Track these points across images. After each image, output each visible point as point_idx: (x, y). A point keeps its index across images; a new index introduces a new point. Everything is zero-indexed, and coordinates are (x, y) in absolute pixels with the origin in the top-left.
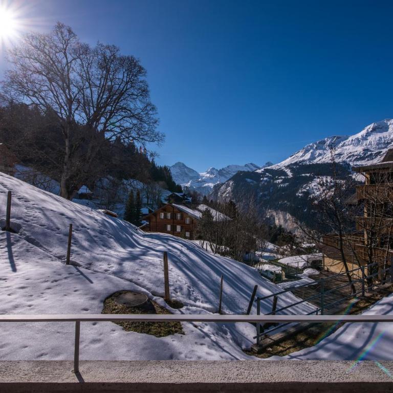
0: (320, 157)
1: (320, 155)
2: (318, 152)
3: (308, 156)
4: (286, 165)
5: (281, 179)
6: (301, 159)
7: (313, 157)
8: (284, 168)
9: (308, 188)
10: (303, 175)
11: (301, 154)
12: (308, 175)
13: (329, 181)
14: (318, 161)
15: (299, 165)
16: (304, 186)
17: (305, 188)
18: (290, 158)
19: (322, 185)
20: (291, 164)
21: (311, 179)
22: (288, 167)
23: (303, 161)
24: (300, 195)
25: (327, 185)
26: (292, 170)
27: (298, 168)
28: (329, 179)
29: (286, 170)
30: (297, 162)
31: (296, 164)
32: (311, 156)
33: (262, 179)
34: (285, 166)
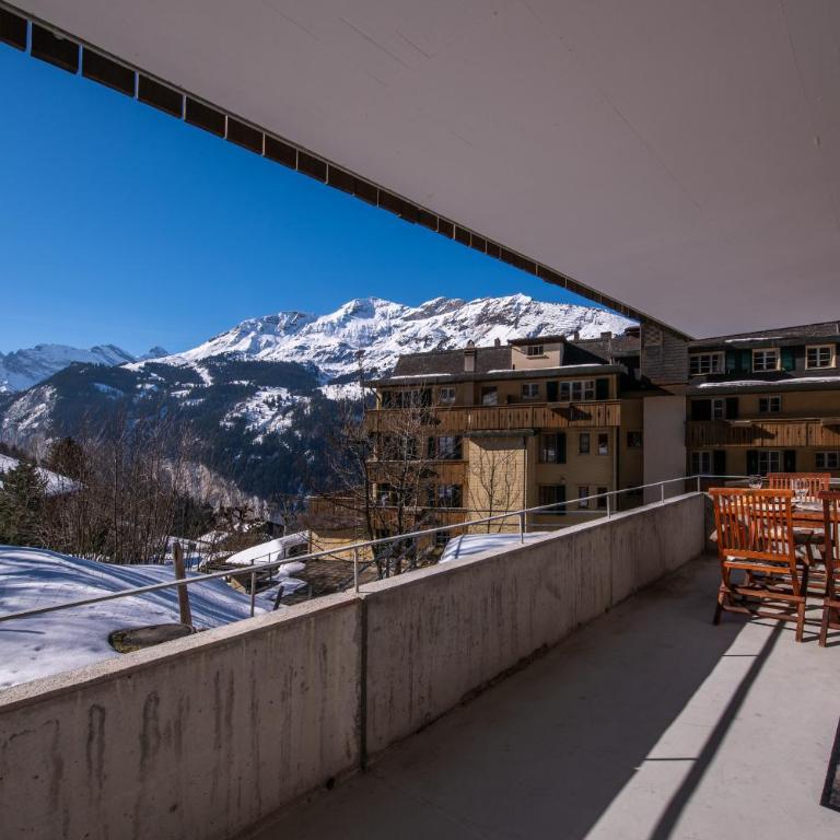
0: (269, 350)
1: (269, 344)
2: (265, 338)
3: (245, 344)
4: (200, 358)
5: (188, 388)
6: (232, 349)
7: (255, 348)
8: (193, 364)
9: (244, 411)
10: (236, 382)
11: (231, 337)
12: (245, 383)
13: (284, 397)
14: (263, 355)
15: (226, 361)
16: (238, 405)
17: (238, 411)
18: (208, 344)
19: (271, 405)
20: (211, 357)
21: (251, 392)
22: (204, 362)
23: (236, 353)
24: (228, 424)
25: (280, 406)
26: (213, 371)
27: (225, 367)
28: (284, 393)
29: (199, 370)
30: (223, 354)
31: (221, 357)
32: (251, 345)
33: (139, 386)
34: (196, 361)
